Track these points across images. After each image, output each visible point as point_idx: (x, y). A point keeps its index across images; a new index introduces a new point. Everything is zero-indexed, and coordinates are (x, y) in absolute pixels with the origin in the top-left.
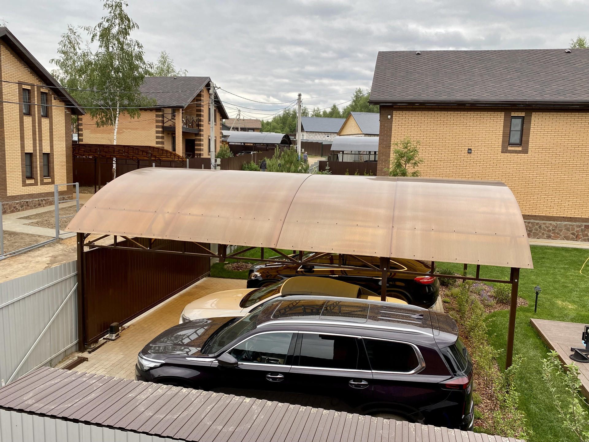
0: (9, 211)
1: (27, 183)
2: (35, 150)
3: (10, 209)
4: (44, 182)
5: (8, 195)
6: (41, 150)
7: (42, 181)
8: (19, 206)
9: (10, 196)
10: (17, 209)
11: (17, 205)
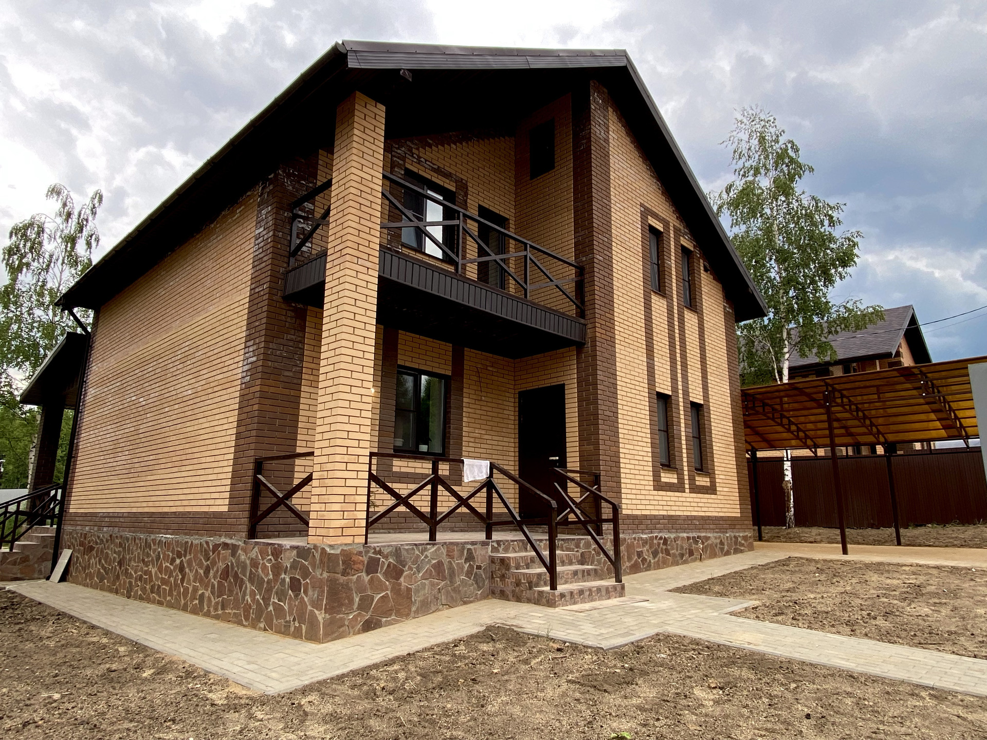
1: (663, 480)
2: (675, 389)
4: (697, 483)
5: (624, 512)
6: (686, 393)
7: (692, 480)
8: (648, 551)
9: (628, 516)
10: (644, 560)
11: (644, 546)
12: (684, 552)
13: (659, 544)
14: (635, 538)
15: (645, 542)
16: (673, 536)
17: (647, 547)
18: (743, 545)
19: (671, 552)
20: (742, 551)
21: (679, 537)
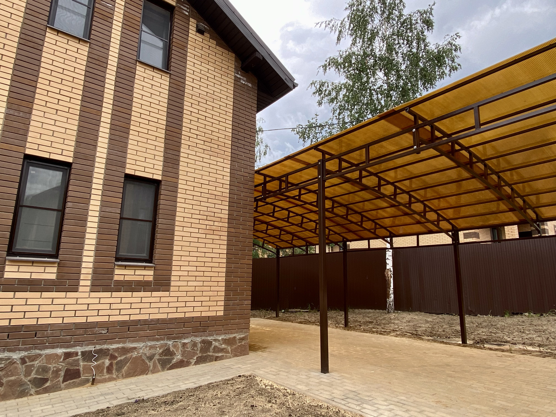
1: (11, 275)
4: (119, 278)
7: (103, 274)
16: (17, 356)
18: (222, 350)
19: (5, 380)
20: (217, 359)
21: (40, 355)
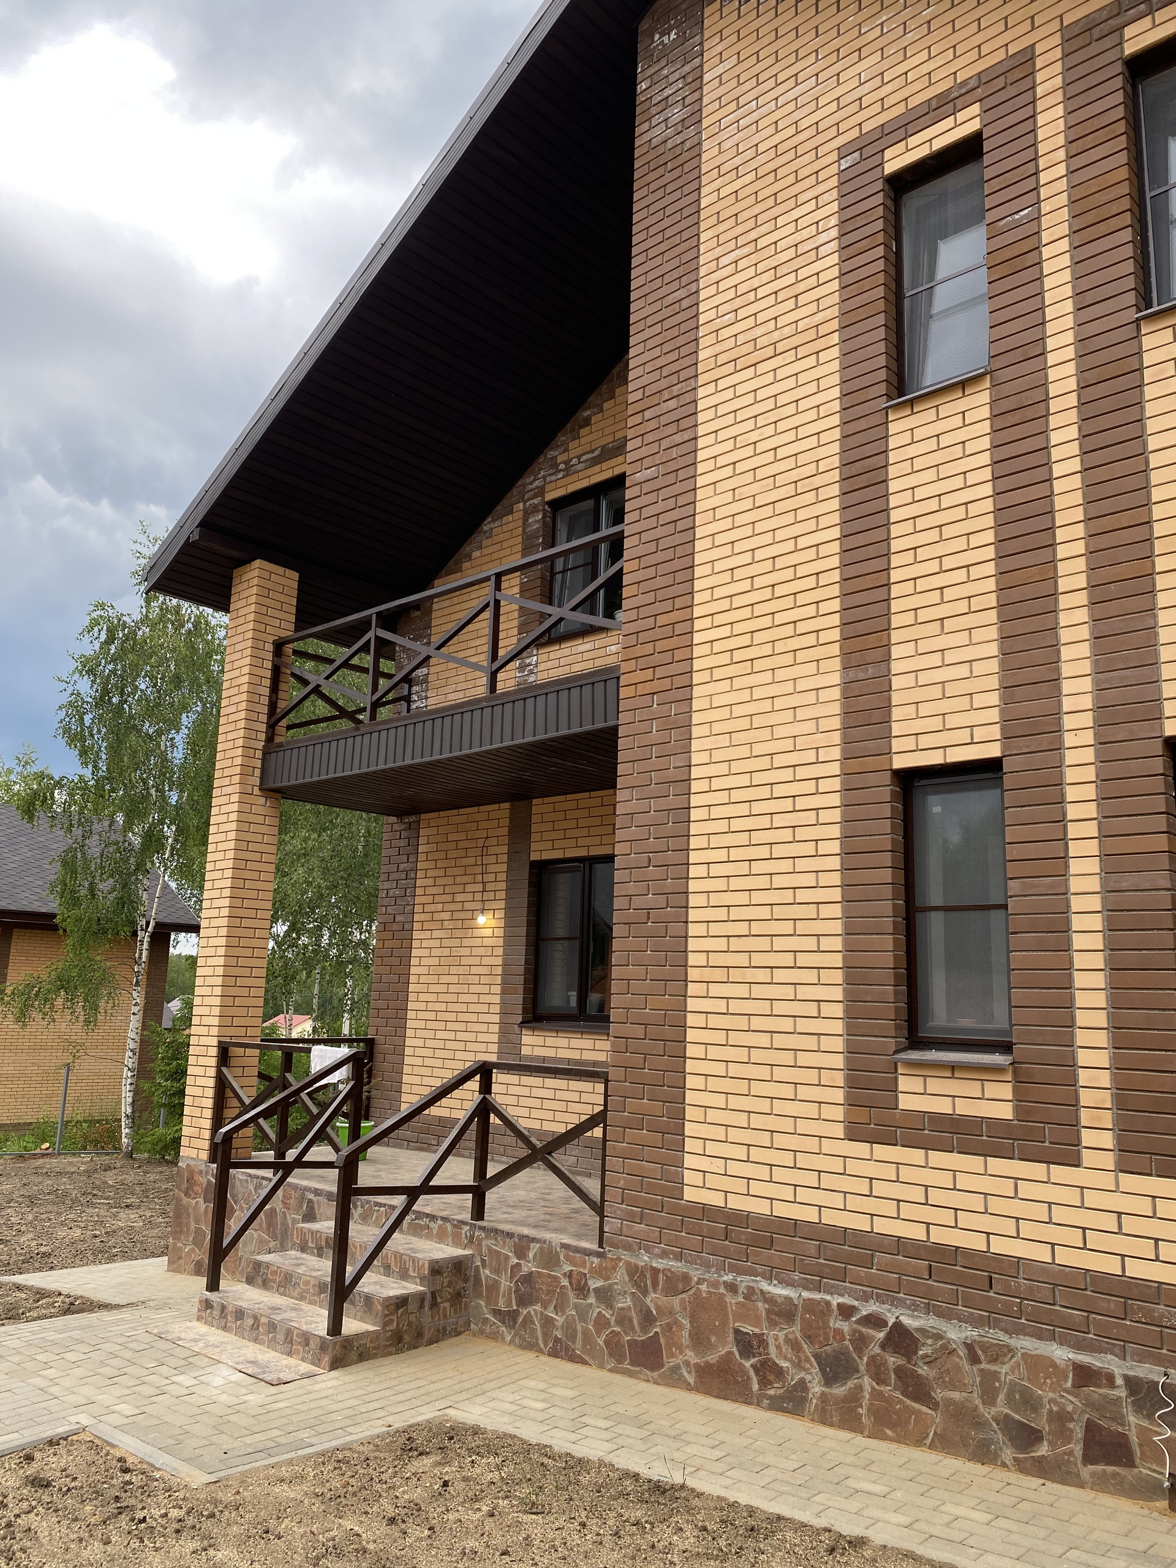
0: (691, 1356)
1: (905, 1102)
3: (699, 1341)
5: (689, 1194)
8: (795, 1346)
9: (706, 1211)
10: (768, 1371)
11: (773, 1324)
12: (1042, 1423)
13: (861, 1342)
14: (732, 1288)
15: (783, 1312)
16: (956, 1333)
17: (796, 1330)
19: (939, 1394)
21: (1011, 1350)
